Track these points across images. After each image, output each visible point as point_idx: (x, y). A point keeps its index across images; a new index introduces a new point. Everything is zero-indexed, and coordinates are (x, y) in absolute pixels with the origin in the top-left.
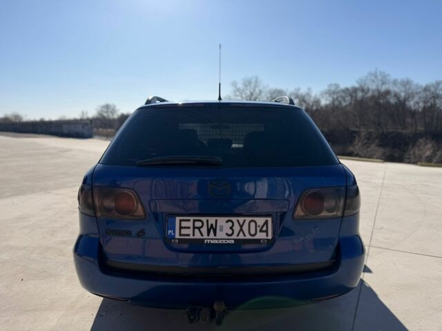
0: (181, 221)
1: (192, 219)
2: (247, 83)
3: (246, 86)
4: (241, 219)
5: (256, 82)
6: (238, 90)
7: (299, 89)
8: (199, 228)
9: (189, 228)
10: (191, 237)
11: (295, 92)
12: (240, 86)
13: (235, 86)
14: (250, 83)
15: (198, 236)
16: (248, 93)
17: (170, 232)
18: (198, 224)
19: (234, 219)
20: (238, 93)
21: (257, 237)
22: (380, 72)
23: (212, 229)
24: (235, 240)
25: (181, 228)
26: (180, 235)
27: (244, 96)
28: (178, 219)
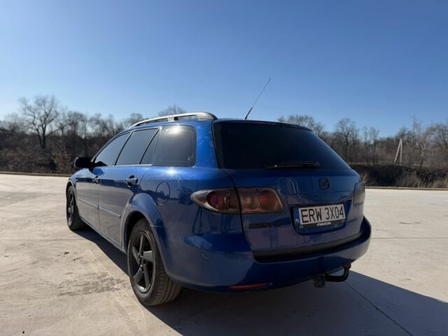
0: (302, 211)
1: (308, 209)
2: (40, 102)
3: (40, 105)
4: (331, 206)
5: (53, 102)
6: (29, 108)
7: (100, 115)
8: (312, 215)
9: (307, 216)
10: (309, 223)
11: (96, 117)
12: (32, 103)
13: (26, 104)
14: (44, 102)
15: (313, 222)
16: (43, 113)
17: (297, 220)
18: (312, 212)
19: (328, 207)
20: (28, 112)
21: (340, 218)
22: (179, 108)
23: (319, 215)
24: (331, 222)
25: (303, 216)
26: (304, 222)
27: (37, 115)
28: (300, 209)
